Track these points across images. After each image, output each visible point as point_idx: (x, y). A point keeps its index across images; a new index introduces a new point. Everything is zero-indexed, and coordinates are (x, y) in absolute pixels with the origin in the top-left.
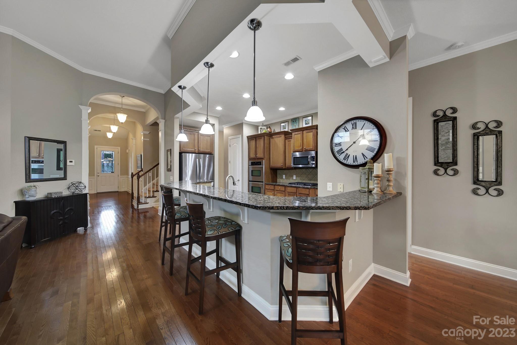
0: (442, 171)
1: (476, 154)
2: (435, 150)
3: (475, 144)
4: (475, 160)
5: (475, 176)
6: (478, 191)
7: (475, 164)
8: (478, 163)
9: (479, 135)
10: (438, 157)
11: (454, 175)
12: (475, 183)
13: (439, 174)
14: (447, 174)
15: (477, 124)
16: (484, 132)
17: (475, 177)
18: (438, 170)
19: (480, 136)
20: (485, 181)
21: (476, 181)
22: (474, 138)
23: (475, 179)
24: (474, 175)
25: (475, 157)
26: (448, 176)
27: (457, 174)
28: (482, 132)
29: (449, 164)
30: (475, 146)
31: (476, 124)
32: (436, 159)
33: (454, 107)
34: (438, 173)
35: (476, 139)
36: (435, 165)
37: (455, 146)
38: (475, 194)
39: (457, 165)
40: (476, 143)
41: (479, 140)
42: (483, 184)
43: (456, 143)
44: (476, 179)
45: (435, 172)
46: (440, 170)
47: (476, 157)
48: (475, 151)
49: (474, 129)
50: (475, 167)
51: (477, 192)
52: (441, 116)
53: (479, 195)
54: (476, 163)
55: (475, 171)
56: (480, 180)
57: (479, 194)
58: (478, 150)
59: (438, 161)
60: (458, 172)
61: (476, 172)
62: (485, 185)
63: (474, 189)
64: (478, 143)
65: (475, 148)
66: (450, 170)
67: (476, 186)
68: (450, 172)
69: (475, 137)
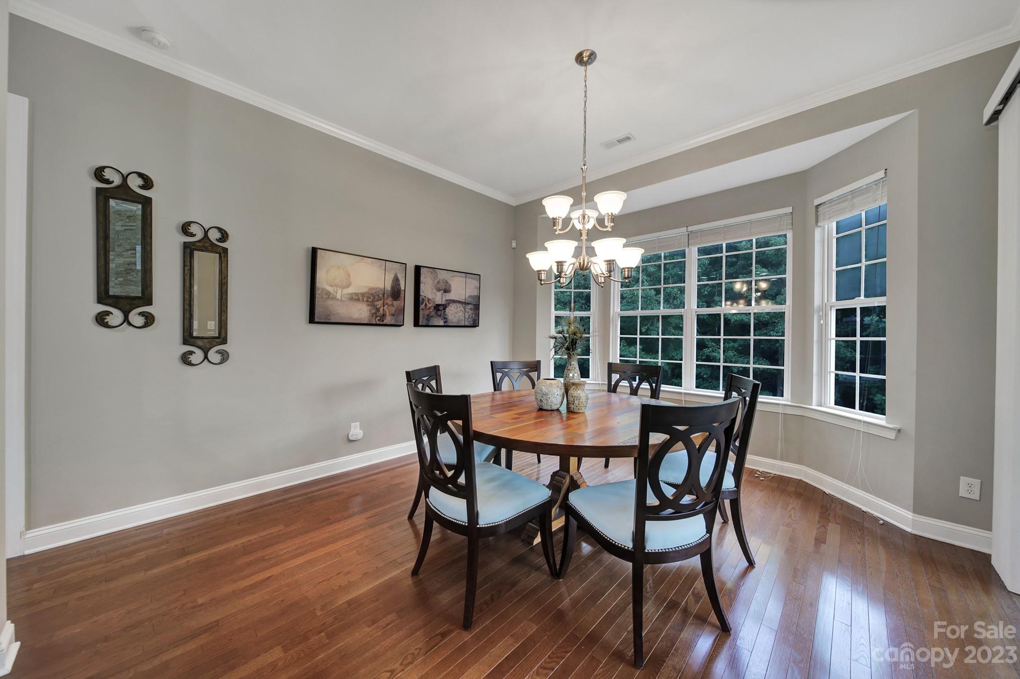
0: (116, 316)
1: (188, 284)
2: (99, 265)
3: (186, 264)
4: (187, 297)
5: (185, 328)
6: (190, 356)
7: (185, 304)
8: (192, 303)
9: (193, 247)
10: (107, 283)
11: (146, 325)
12: (185, 342)
13: (109, 323)
14: (130, 324)
15: (190, 226)
16: (201, 244)
17: (186, 330)
18: (108, 313)
19: (196, 250)
20: (203, 338)
21: (188, 338)
22: (184, 253)
23: (185, 334)
24: (185, 326)
25: (185, 290)
26: (131, 328)
27: (150, 325)
28: (198, 244)
29: (134, 302)
30: (186, 268)
31: (188, 225)
32: (103, 288)
33: (146, 176)
34: (106, 321)
35: (188, 256)
36: (100, 301)
37: (149, 262)
38: (185, 363)
39: (152, 305)
40: (188, 264)
41: (192, 257)
42: (200, 343)
43: (150, 256)
44: (188, 333)
45: (98, 320)
46: (112, 314)
47: (189, 290)
48: (186, 277)
49: (185, 233)
50: (187, 310)
51: (190, 359)
52: (114, 183)
53: (193, 365)
54: (187, 302)
55: (185, 318)
56: (194, 335)
57: (193, 362)
58: (192, 278)
59: (107, 291)
60: (154, 320)
61: (188, 320)
62: (203, 344)
63: (184, 354)
64: (192, 264)
65: (186, 271)
66: (136, 314)
67: (188, 348)
68: (136, 318)
69: (186, 250)
